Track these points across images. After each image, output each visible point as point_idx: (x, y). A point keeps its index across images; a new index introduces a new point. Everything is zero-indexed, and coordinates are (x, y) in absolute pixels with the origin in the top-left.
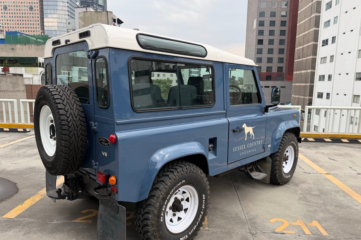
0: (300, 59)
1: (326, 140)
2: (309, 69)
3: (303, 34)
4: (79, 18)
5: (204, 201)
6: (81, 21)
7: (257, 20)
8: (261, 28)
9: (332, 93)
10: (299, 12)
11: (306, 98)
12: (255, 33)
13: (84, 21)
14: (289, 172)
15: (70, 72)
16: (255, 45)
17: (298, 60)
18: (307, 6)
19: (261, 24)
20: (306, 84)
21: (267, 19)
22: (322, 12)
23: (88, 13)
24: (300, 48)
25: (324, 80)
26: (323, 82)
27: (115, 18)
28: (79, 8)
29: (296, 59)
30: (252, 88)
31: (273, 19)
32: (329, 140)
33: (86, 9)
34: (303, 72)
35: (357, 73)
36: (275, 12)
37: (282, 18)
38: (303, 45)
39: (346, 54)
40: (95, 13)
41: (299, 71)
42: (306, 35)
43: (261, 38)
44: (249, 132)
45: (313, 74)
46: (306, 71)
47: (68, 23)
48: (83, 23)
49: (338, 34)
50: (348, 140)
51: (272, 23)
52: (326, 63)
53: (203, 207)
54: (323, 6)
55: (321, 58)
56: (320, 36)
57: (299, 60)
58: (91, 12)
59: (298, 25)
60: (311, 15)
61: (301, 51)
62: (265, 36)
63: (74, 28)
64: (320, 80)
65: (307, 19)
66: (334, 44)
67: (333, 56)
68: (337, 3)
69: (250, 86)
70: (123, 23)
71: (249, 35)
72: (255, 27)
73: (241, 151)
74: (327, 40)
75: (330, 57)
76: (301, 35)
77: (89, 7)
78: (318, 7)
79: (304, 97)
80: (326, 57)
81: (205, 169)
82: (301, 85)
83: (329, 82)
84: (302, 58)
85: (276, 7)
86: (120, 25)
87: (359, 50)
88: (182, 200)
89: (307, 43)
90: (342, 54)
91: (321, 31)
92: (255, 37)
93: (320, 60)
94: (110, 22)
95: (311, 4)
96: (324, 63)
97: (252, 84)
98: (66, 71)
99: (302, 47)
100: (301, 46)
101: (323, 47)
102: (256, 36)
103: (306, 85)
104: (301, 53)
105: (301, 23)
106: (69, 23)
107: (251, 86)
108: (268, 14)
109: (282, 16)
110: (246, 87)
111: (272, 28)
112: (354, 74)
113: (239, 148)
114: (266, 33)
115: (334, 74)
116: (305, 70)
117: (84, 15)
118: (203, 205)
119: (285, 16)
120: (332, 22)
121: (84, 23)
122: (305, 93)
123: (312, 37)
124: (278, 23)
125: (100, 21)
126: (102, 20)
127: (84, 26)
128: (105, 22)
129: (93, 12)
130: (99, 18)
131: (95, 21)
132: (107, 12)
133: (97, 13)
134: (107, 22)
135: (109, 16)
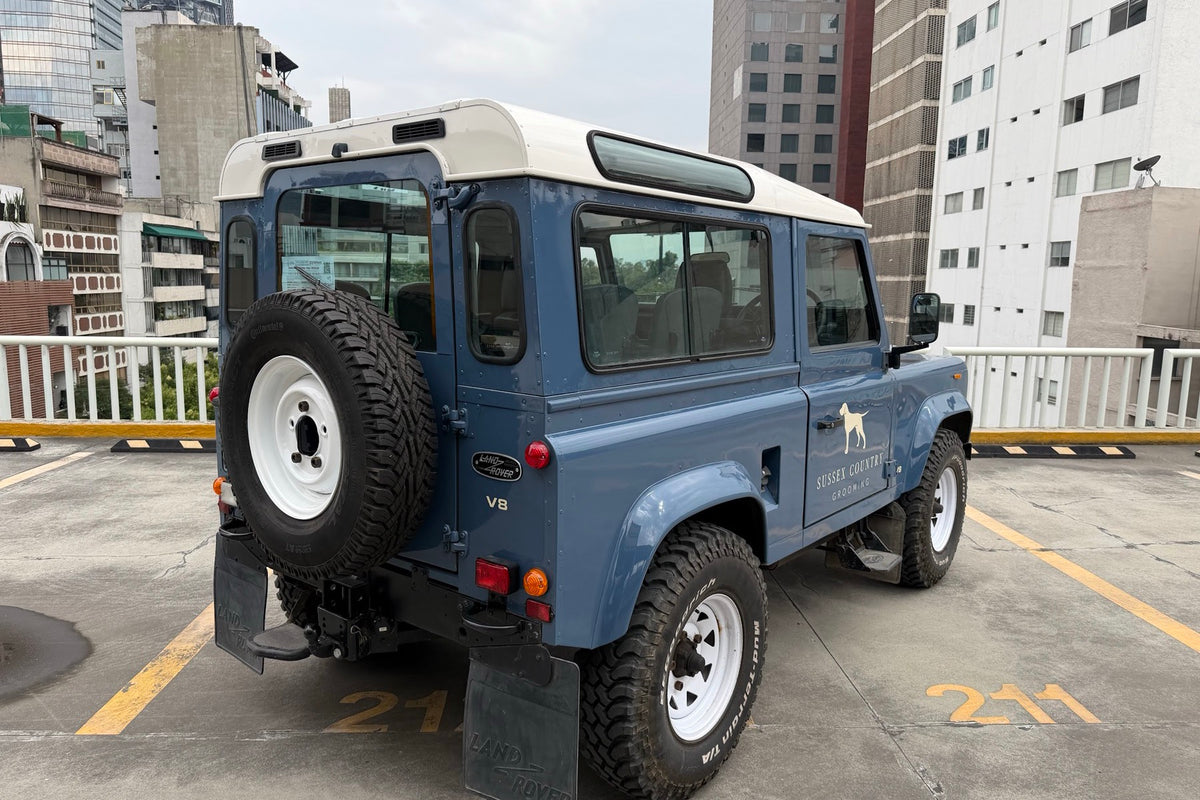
0: (880, 197)
1: (1011, 450)
2: (911, 232)
3: (889, 119)
4: (138, 46)
5: (757, 639)
6: (145, 58)
7: (744, 72)
8: (758, 97)
9: (981, 306)
10: (874, 50)
11: (901, 321)
12: (739, 113)
13: (155, 57)
14: (945, 548)
15: (113, 237)
16: (738, 151)
17: (874, 202)
18: (901, 31)
19: (757, 83)
20: (902, 279)
21: (776, 69)
22: (948, 51)
23: (172, 29)
24: (879, 162)
25: (956, 266)
26: (953, 270)
27: (266, 51)
28: (135, 13)
29: (867, 200)
31: (793, 68)
32: (1019, 450)
33: (163, 15)
34: (891, 238)
35: (1053, 243)
36: (801, 47)
37: (823, 65)
38: (890, 154)
39: (1020, 184)
40: (195, 30)
41: (878, 236)
42: (898, 123)
43: (756, 128)
44: (855, 429)
45: (922, 247)
46: (898, 238)
47: (94, 65)
48: (154, 65)
49: (996, 122)
50: (1071, 448)
51: (793, 82)
52: (960, 210)
53: (755, 660)
54: (949, 32)
55: (947, 196)
56: (942, 125)
57: (879, 201)
58: (180, 26)
59: (872, 90)
60: (913, 59)
61: (884, 171)
62: (771, 123)
63: (117, 80)
64: (943, 265)
65: (900, 72)
66: (986, 153)
67: (983, 189)
68: (992, 22)
70: (296, 67)
71: (720, 119)
72: (740, 93)
73: (836, 487)
74: (963, 141)
75: (972, 193)
76: (882, 122)
77: (174, 9)
78: (933, 36)
79: (896, 320)
80: (962, 193)
81: (759, 547)
82: (886, 282)
83: (973, 270)
84: (888, 195)
85: (803, 30)
86: (286, 74)
87: (1060, 173)
88: (698, 639)
89: (903, 149)
90: (1009, 184)
91: (943, 109)
92: (739, 127)
93: (942, 200)
94: (252, 66)
95: (912, 23)
96: (954, 212)
98: (95, 232)
99: (886, 160)
100: (883, 156)
101: (953, 161)
102: (742, 123)
103: (899, 282)
104: (884, 178)
105: (882, 84)
106: (101, 65)
108: (777, 53)
109: (823, 60)
111: (791, 98)
112: (1046, 245)
113: (832, 479)
114: (774, 113)
115: (986, 246)
116: (897, 233)
117: (157, 38)
118: (756, 653)
119: (832, 60)
120: (977, 83)
121: (157, 66)
122: (896, 307)
123: (916, 129)
124: (809, 83)
125: (216, 60)
126: (223, 55)
127: (157, 74)
128: (233, 64)
129: (190, 29)
130: (212, 48)
131: (197, 60)
132: (240, 28)
133: (201, 32)
134: (240, 63)
135: (246, 42)
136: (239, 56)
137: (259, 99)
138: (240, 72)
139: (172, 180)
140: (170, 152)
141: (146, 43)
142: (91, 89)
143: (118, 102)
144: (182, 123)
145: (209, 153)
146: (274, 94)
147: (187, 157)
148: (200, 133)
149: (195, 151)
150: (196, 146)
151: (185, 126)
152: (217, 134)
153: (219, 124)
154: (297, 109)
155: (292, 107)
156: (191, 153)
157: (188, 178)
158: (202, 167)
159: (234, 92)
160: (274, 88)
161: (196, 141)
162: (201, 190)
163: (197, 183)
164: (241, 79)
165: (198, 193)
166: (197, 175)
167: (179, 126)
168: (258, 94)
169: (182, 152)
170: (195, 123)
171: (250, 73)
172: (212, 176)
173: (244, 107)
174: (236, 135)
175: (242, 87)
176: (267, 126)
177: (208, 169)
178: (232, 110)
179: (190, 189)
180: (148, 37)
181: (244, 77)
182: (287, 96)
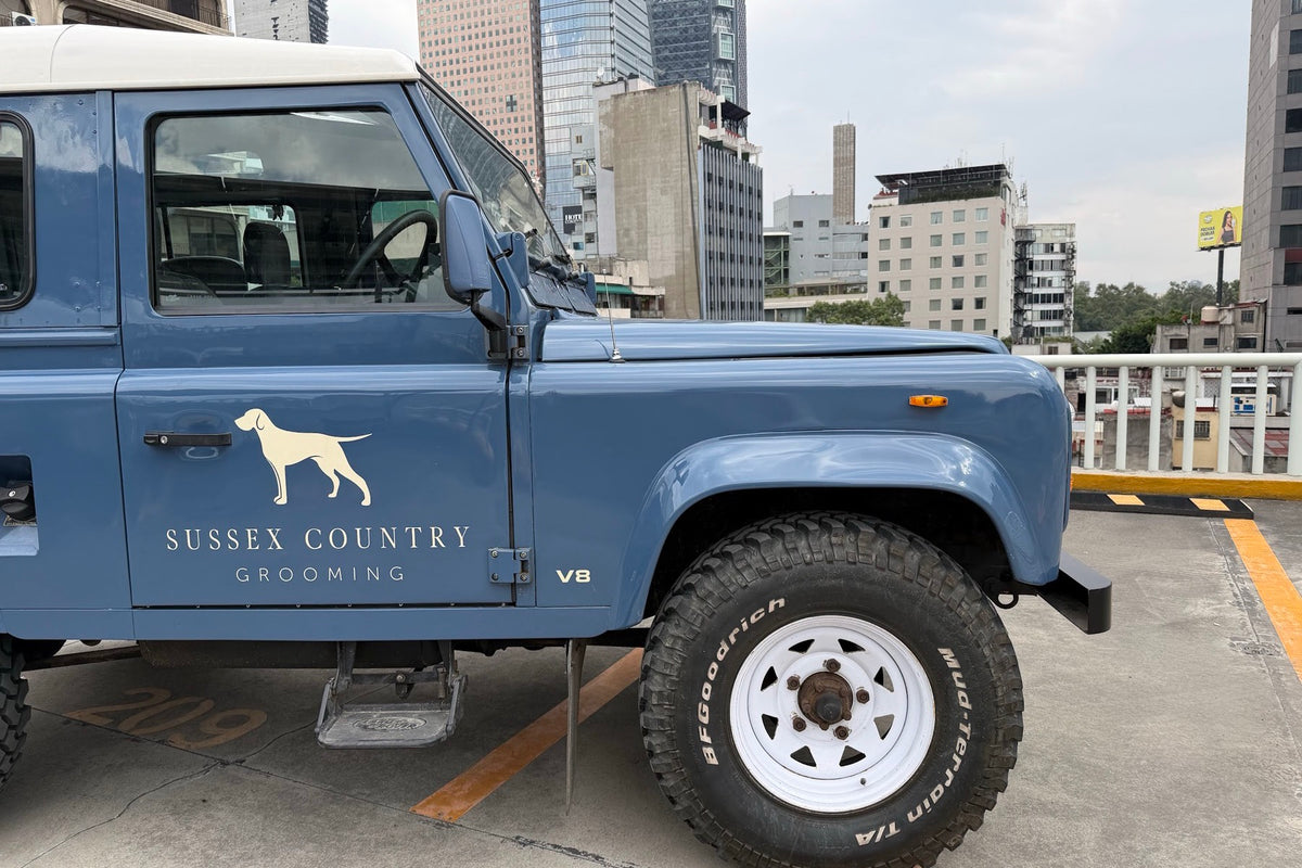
4: (600, 118)
6: (606, 128)
7: (1280, 31)
12: (1274, 86)
13: (614, 126)
16: (1272, 130)
23: (628, 97)
27: (713, 104)
28: (603, 87)
30: (1262, 316)
33: (626, 84)
40: (646, 94)
47: (574, 141)
48: (612, 133)
58: (638, 93)
63: (589, 152)
69: (1251, 309)
70: (750, 114)
71: (1257, 95)
72: (1275, 59)
94: (694, 121)
97: (1263, 301)
102: (1278, 96)
106: (580, 140)
107: (1256, 309)
110: (1234, 315)
117: (616, 107)
121: (615, 134)
125: (664, 120)
126: (670, 114)
127: (615, 142)
128: (678, 122)
129: (642, 95)
130: (661, 109)
131: (649, 123)
132: (684, 85)
133: (652, 96)
134: (684, 120)
135: (690, 98)
136: (683, 113)
137: (700, 153)
138: (684, 128)
139: (626, 240)
140: (625, 214)
141: (607, 114)
142: (572, 164)
143: (591, 173)
144: (635, 185)
145: (657, 211)
146: (718, 145)
147: (639, 217)
148: (649, 193)
149: (645, 211)
150: (646, 206)
151: (636, 188)
152: (664, 192)
153: (665, 182)
154: (746, 156)
155: (740, 156)
156: (642, 212)
157: (638, 236)
158: (650, 225)
159: (679, 149)
160: (719, 139)
161: (646, 201)
162: (649, 246)
163: (646, 240)
164: (685, 135)
165: (646, 250)
166: (646, 232)
167: (632, 189)
168: (700, 147)
169: (634, 213)
170: (645, 183)
171: (693, 128)
172: (659, 233)
173: (686, 163)
174: (680, 191)
175: (685, 143)
176: (709, 177)
177: (656, 227)
178: (677, 167)
179: (641, 247)
180: (609, 108)
181: (688, 133)
182: (734, 145)
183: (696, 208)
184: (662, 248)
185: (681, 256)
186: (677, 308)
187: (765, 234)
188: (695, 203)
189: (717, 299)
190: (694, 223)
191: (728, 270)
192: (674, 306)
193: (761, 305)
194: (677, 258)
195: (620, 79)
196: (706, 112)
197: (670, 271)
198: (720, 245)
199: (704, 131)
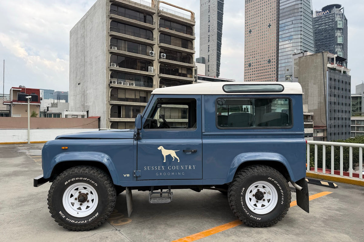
4: (294, 64)
6: (296, 66)
13: (299, 66)
23: (304, 57)
27: (332, 57)
28: (296, 55)
33: (303, 54)
40: (310, 56)
47: (286, 70)
48: (298, 68)
58: (306, 56)
70: (346, 60)
106: (288, 70)
117: (300, 60)
125: (315, 63)
126: (317, 61)
127: (299, 70)
128: (320, 63)
129: (308, 56)
130: (314, 60)
131: (310, 64)
132: (323, 53)
133: (312, 56)
134: (322, 63)
135: (325, 56)
136: (322, 61)
137: (328, 72)
138: (322, 65)
141: (297, 63)
142: (285, 76)
143: (291, 79)
144: (305, 82)
145: (312, 90)
146: (334, 69)
147: (306, 91)
148: (310, 84)
149: (308, 90)
150: (308, 88)
152: (314, 84)
153: (315, 81)
154: (345, 72)
155: (342, 72)
157: (306, 97)
158: (309, 94)
159: (320, 71)
160: (335, 67)
161: (308, 87)
162: (309, 100)
163: (308, 99)
164: (322, 67)
165: (308, 101)
166: (308, 96)
168: (327, 70)
169: (304, 90)
170: (308, 82)
171: (325, 65)
172: (312, 96)
173: (323, 75)
174: (320, 83)
175: (323, 69)
176: (330, 79)
177: (311, 94)
178: (319, 76)
179: (306, 100)
180: (297, 61)
181: (323, 66)
182: (340, 69)
183: (325, 88)
184: (313, 101)
185: (320, 103)
186: (318, 119)
187: (351, 96)
188: (325, 87)
189: (332, 116)
190: (325, 93)
191: (337, 107)
192: (317, 118)
193: (349, 119)
194: (318, 104)
195: (302, 52)
196: (330, 60)
197: (316, 107)
198: (333, 99)
199: (329, 65)
